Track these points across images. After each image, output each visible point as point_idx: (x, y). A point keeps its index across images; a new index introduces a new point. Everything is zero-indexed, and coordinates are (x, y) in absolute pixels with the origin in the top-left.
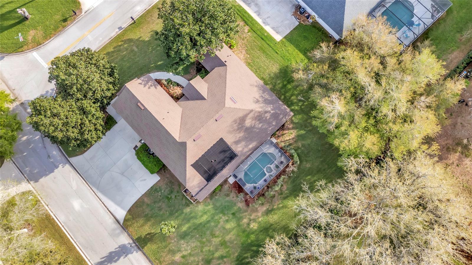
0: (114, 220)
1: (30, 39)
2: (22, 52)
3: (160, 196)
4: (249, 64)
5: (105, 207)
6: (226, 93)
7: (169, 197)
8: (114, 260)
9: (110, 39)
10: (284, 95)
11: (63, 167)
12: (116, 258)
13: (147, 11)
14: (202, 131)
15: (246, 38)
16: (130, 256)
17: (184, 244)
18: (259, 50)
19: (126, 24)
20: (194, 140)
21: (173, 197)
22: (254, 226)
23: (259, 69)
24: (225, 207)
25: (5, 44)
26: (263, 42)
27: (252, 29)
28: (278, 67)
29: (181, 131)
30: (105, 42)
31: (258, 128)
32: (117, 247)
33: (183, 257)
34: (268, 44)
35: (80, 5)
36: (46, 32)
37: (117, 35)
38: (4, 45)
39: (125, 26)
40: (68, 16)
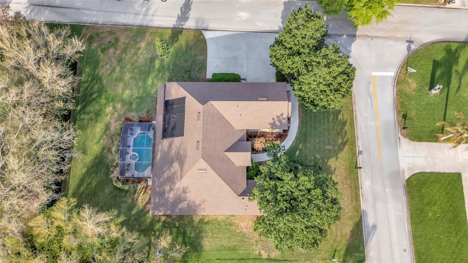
0: (209, 29)
1: (409, 80)
2: (401, 66)
3: (194, 68)
4: (231, 225)
5: (224, 30)
6: (213, 171)
7: (188, 72)
8: (183, 8)
9: (357, 138)
10: (178, 228)
11: (279, 26)
12: (183, 10)
13: (359, 188)
14: (200, 124)
15: (256, 245)
16: (176, 19)
17: (147, 55)
18: (235, 246)
19: (360, 161)
20: (199, 112)
21: (185, 76)
22: (109, 109)
23: (219, 228)
24: (142, 103)
25: (420, 60)
26: (238, 257)
27: (260, 259)
28: (206, 247)
29: (217, 111)
30: (357, 131)
31: (165, 171)
32: (190, 17)
33: (139, 49)
34: (233, 259)
35: (410, 139)
36: (406, 96)
37: (356, 145)
38: (420, 58)
39: (360, 158)
40: (407, 122)
